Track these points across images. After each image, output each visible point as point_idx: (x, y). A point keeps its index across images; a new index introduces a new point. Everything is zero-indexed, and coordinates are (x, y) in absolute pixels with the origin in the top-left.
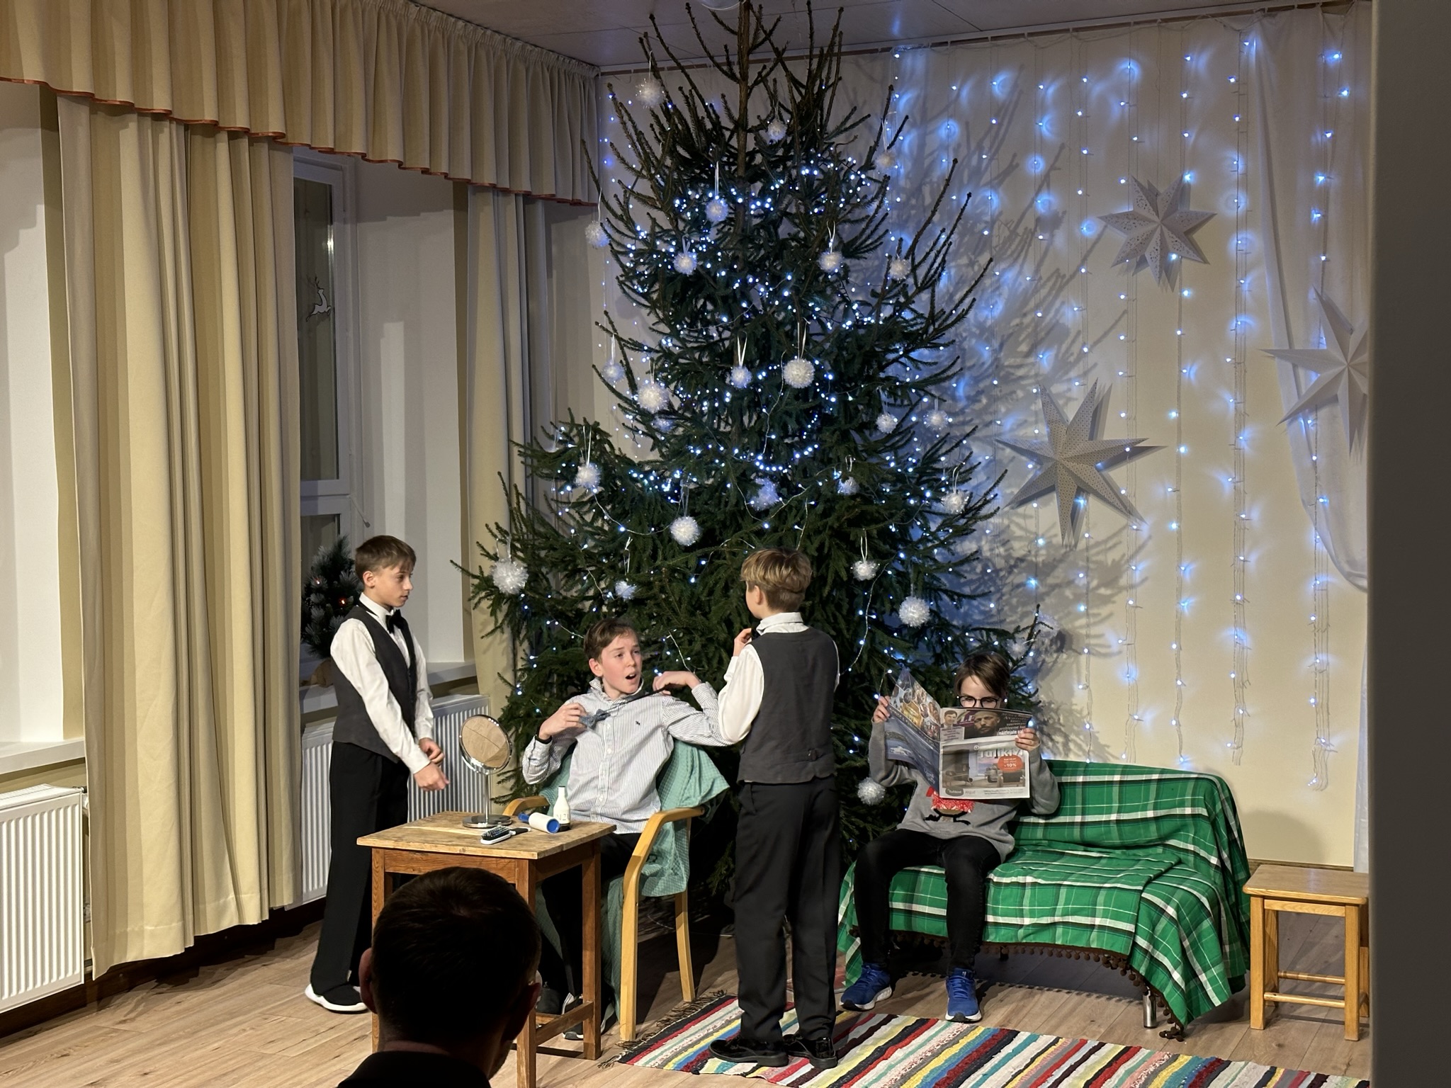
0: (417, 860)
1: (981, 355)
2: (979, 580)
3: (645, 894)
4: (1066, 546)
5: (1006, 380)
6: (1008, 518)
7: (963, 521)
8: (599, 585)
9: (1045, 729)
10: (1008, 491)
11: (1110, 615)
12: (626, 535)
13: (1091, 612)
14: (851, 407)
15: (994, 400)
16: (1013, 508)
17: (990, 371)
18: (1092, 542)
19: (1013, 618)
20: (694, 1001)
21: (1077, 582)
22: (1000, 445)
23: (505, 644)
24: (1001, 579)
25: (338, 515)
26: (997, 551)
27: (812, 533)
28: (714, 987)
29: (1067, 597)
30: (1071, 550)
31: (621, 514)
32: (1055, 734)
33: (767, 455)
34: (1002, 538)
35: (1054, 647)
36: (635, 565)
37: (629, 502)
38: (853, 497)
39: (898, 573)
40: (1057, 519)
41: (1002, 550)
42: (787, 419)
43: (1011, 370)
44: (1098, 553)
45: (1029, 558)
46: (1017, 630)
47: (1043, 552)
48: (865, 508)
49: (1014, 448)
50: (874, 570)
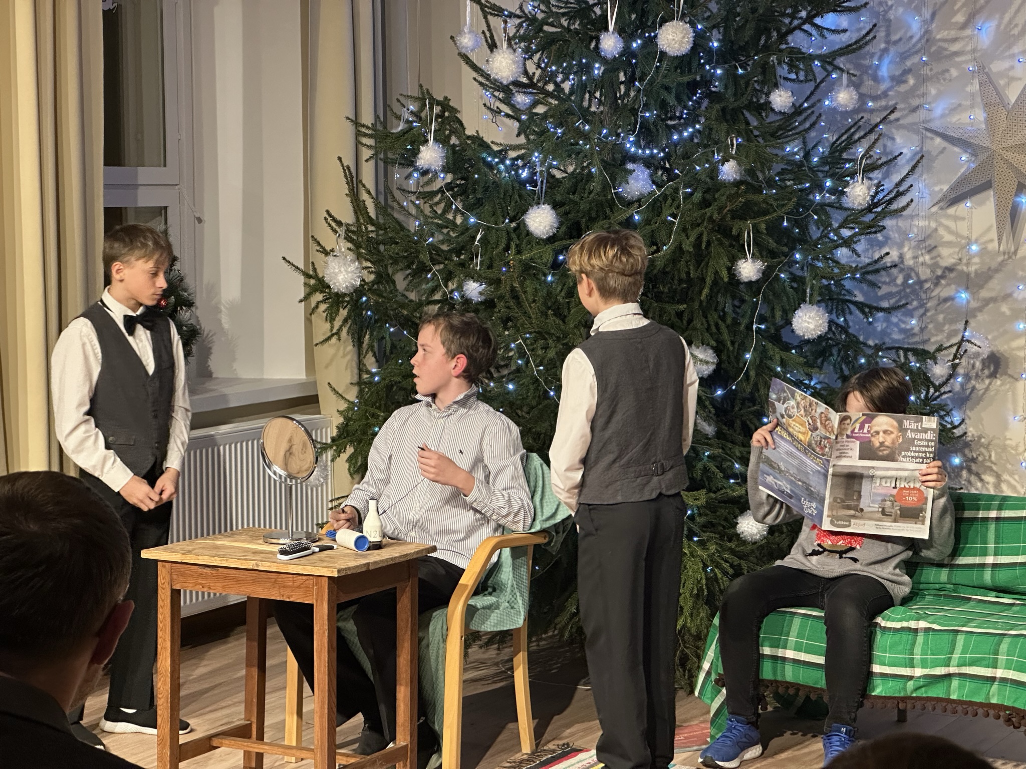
0: (207, 577)
1: (909, 27)
2: (899, 292)
3: (474, 627)
4: (1004, 253)
5: (940, 56)
6: (936, 221)
7: (871, 216)
8: (446, 286)
9: (974, 467)
10: (937, 189)
12: (477, 227)
14: (742, 82)
15: (923, 80)
16: (942, 209)
17: (919, 45)
19: (939, 338)
20: (533, 753)
21: (1015, 295)
22: (929, 135)
23: (348, 357)
24: (925, 292)
25: (166, 208)
26: (921, 259)
27: (688, 226)
28: (560, 739)
29: (1004, 313)
30: (1010, 257)
31: (475, 204)
32: (985, 473)
33: (638, 136)
34: (927, 243)
35: (986, 372)
36: (487, 262)
37: (481, 190)
38: (737, 184)
39: (794, 278)
40: (993, 221)
41: (927, 257)
42: (664, 95)
43: (945, 45)
45: (959, 267)
46: (940, 349)
47: (976, 260)
48: (751, 197)
49: (944, 137)
50: (759, 271)
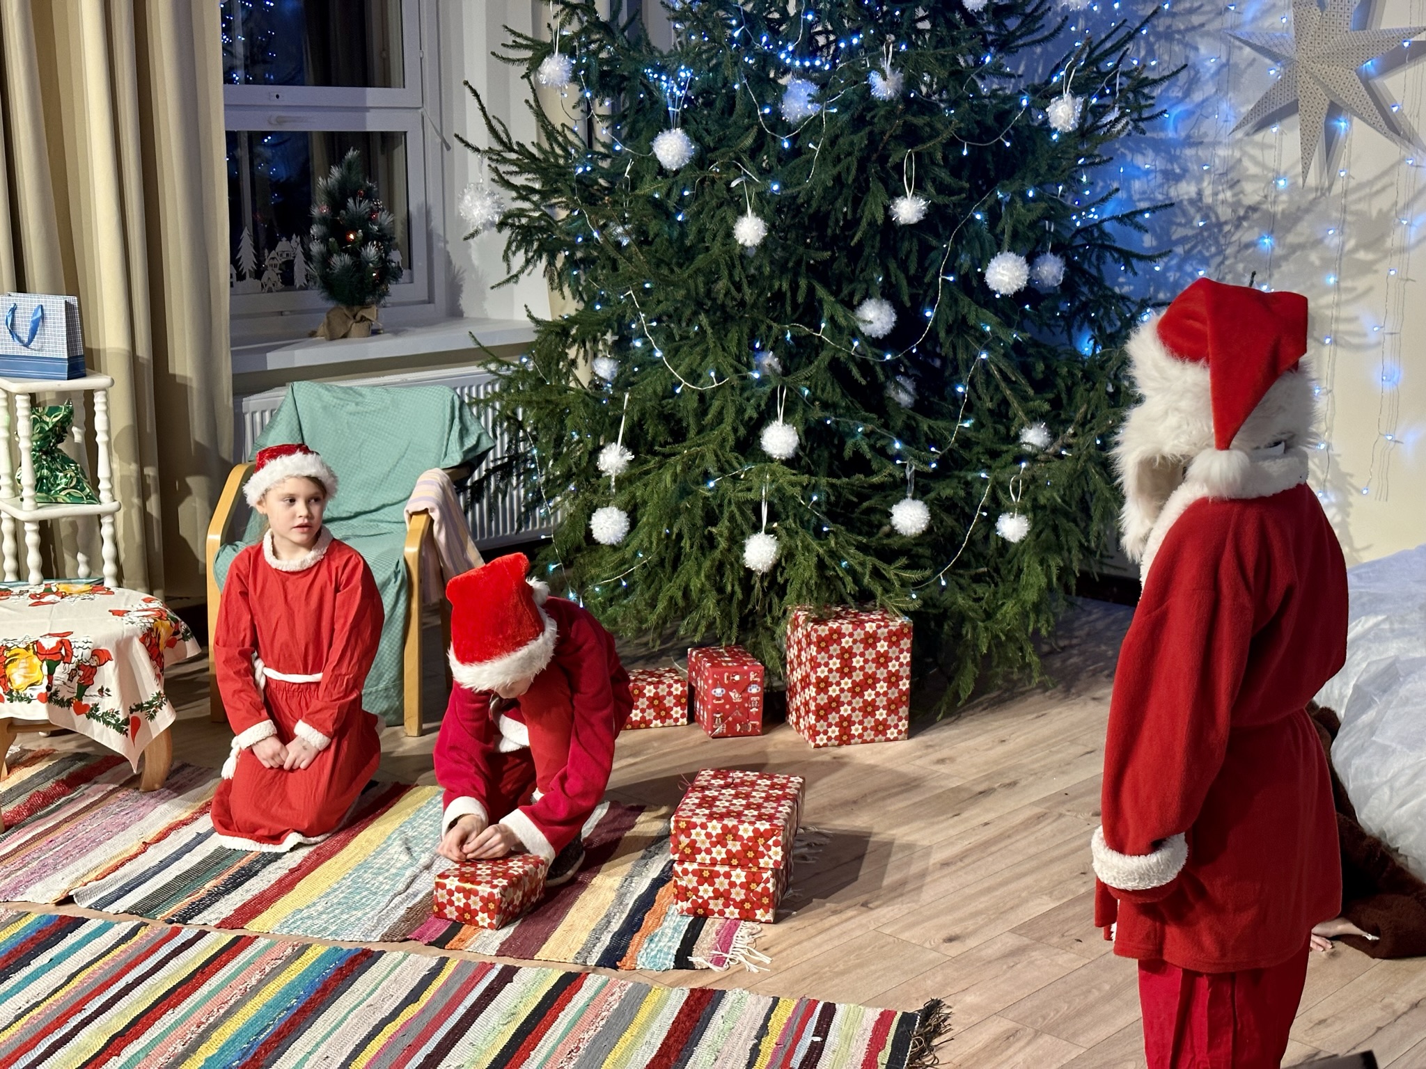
2: (1195, 236)
6: (1241, 149)
11: (1370, 289)
13: (1343, 285)
16: (1248, 134)
18: (1353, 183)
21: (1327, 241)
22: (1237, 43)
24: (1225, 236)
25: (405, 133)
26: (1221, 196)
29: (1312, 264)
30: (1323, 194)
34: (1230, 177)
38: (892, 102)
41: (1229, 194)
44: (1360, 200)
45: (1264, 207)
47: (1284, 198)
49: (1254, 46)
50: (920, 211)
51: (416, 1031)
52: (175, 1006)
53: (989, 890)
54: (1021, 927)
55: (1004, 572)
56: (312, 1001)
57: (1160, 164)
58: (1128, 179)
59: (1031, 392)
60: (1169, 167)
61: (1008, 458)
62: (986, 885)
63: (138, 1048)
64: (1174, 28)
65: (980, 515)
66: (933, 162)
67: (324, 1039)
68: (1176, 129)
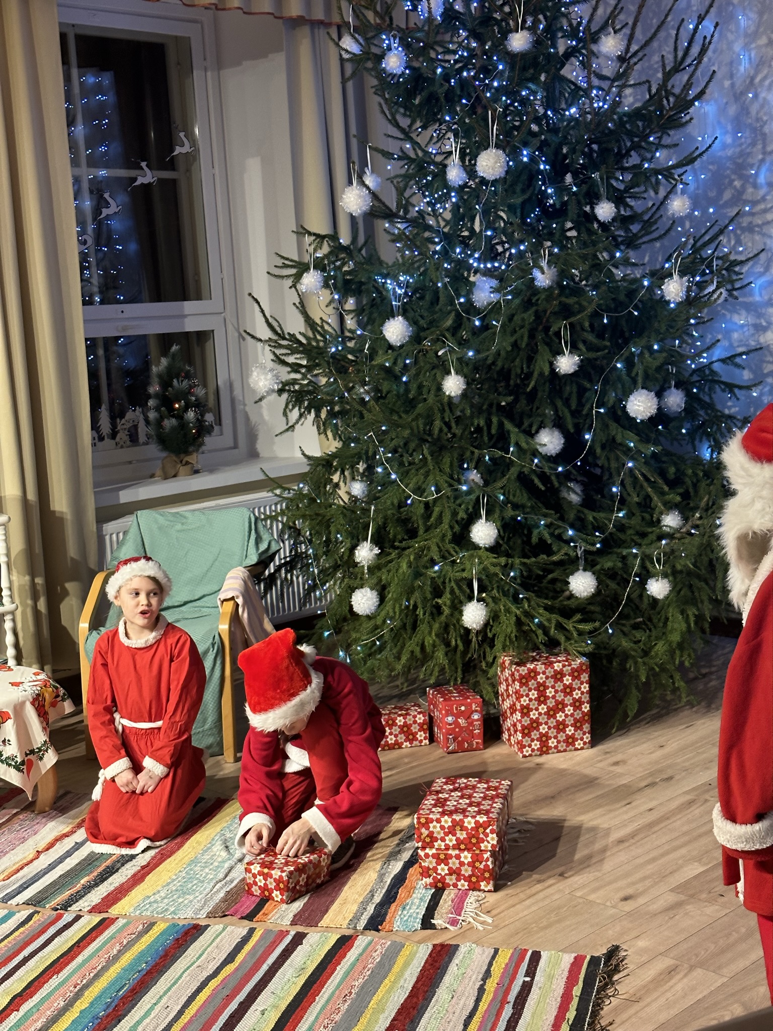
25: (212, 331)
38: (550, 289)
50: (574, 364)
51: (232, 984)
52: (58, 973)
53: (654, 860)
54: (678, 887)
55: (655, 621)
56: (157, 965)
57: (751, 320)
58: (727, 333)
59: (666, 488)
60: (758, 321)
61: (653, 537)
62: (651, 856)
63: (32, 1004)
64: (754, 223)
65: (634, 580)
66: (583, 329)
67: (165, 993)
68: (761, 295)
